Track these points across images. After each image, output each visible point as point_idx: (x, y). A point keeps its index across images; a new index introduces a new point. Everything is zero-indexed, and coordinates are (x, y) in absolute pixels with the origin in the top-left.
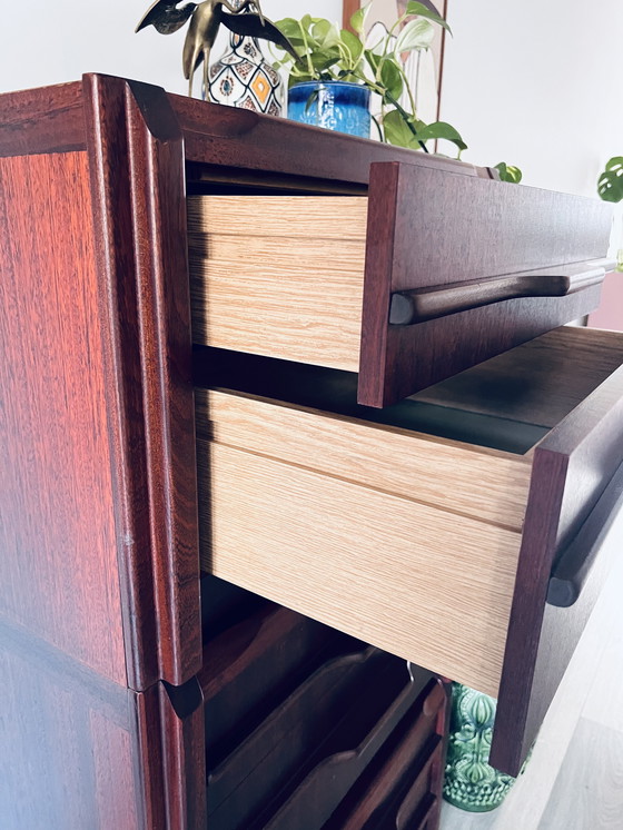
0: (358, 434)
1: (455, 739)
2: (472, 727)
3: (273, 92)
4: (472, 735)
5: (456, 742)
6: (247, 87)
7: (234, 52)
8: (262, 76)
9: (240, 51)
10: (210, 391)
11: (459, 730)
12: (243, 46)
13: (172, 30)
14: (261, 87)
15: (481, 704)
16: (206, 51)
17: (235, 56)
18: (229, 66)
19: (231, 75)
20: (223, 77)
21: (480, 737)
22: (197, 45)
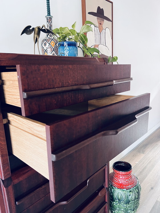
0: (28, 122)
1: (114, 204)
2: (118, 201)
3: (56, 44)
4: (118, 202)
5: (114, 205)
6: (49, 44)
7: (47, 36)
8: (53, 41)
9: (49, 36)
10: (8, 113)
11: (115, 201)
12: (49, 35)
13: (30, 34)
14: (53, 44)
15: (119, 194)
16: (38, 37)
17: (47, 37)
18: (46, 40)
19: (46, 42)
20: (44, 42)
21: (120, 203)
22: (36, 36)
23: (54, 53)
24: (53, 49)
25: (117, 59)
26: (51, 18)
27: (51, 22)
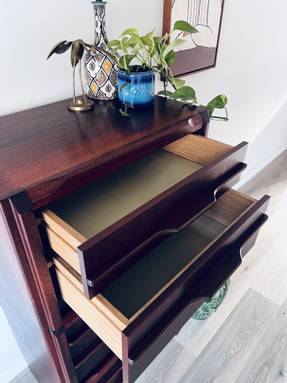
3: (113, 67)
6: (101, 67)
8: (107, 61)
10: (54, 259)
14: (107, 66)
16: (79, 61)
19: (94, 62)
20: (91, 62)
23: (110, 83)
24: (107, 78)
25: (226, 103)
26: (102, 7)
27: (102, 16)
